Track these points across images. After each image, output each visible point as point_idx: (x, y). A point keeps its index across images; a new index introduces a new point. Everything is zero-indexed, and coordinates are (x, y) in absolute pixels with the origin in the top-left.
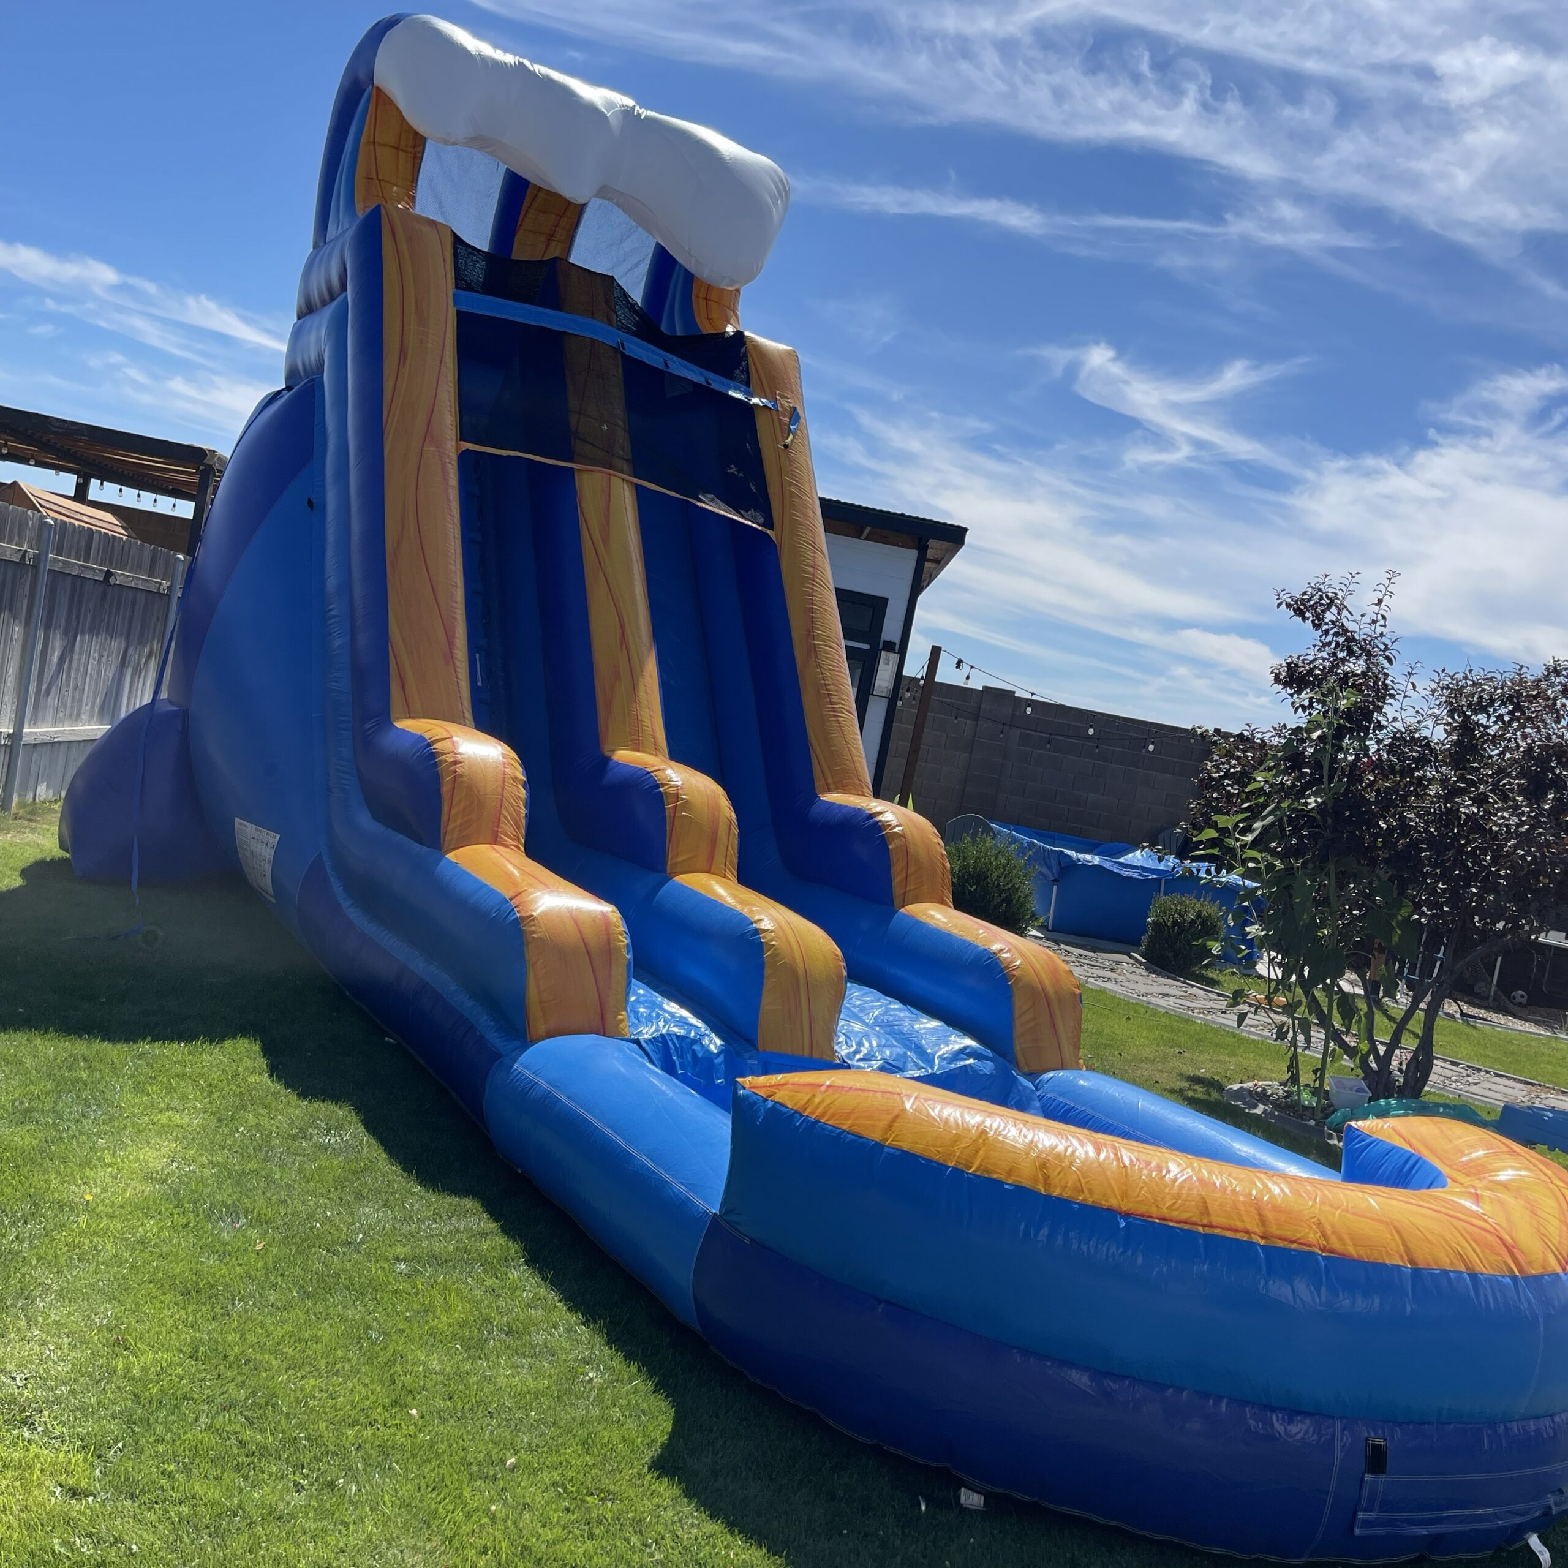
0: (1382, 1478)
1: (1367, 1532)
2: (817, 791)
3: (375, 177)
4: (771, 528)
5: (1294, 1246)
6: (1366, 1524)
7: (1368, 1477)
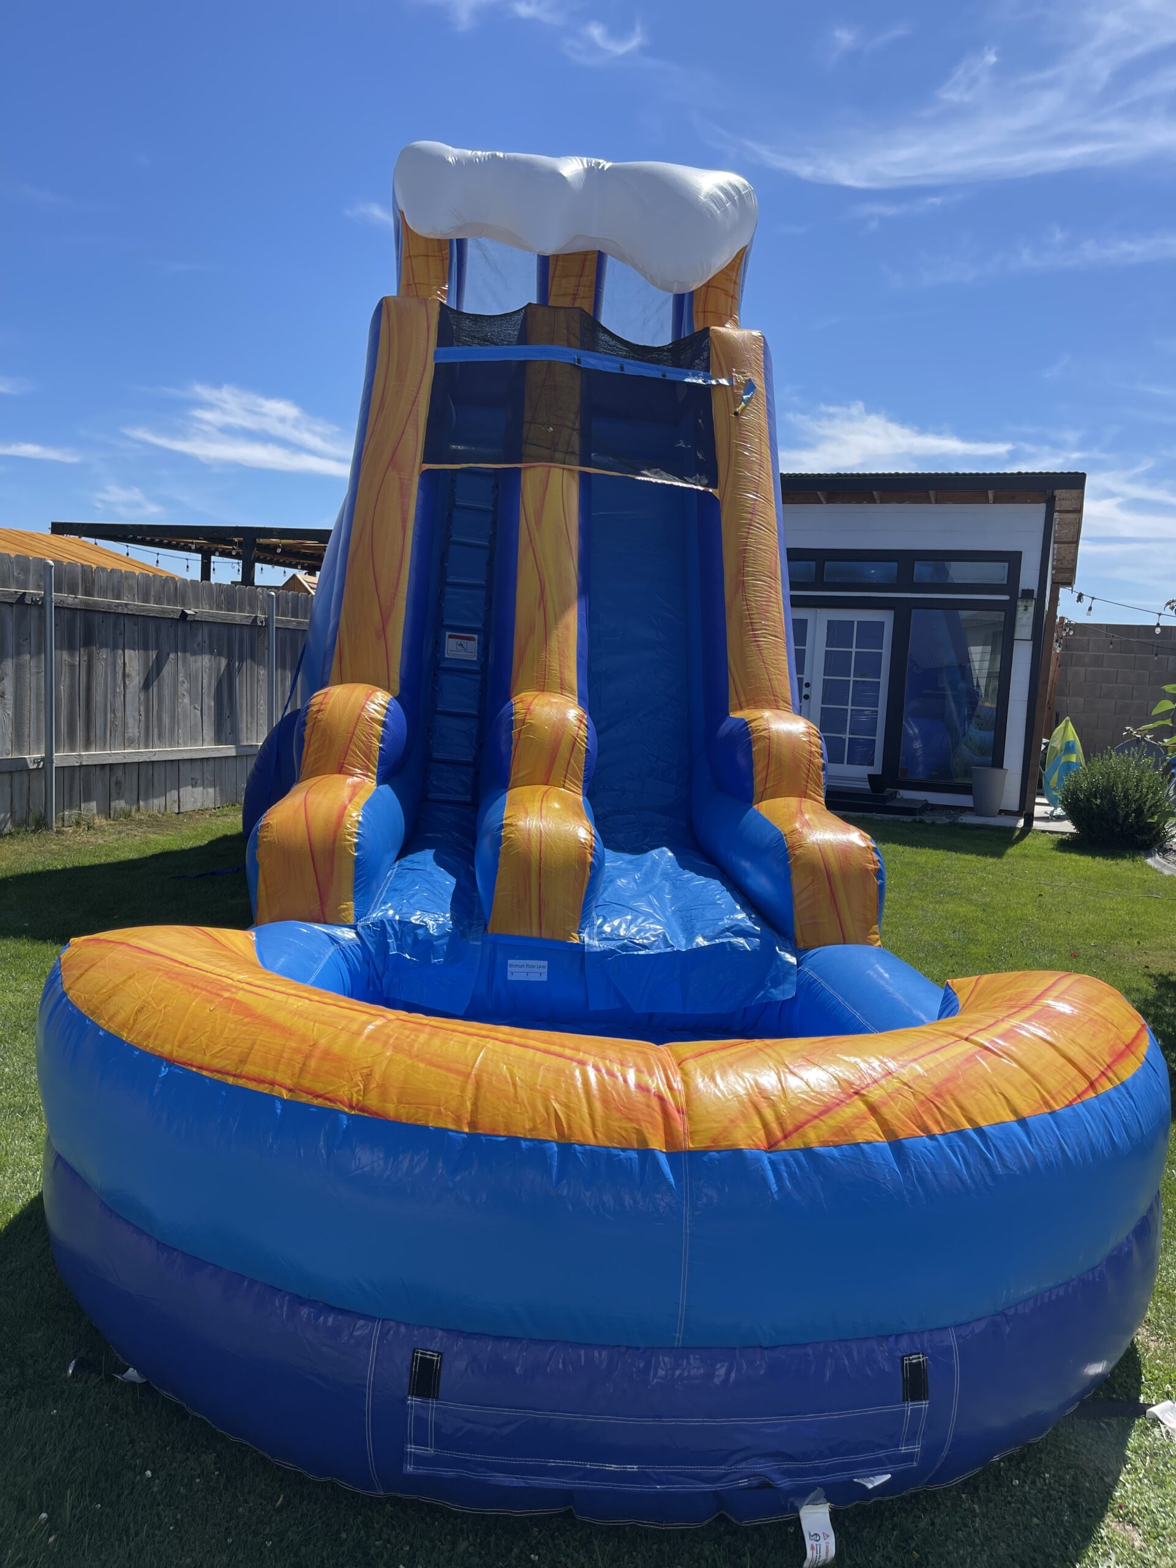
0: (432, 1403)
1: (423, 1471)
2: (729, 710)
3: (412, 282)
4: (715, 487)
5: (317, 1102)
6: (419, 1460)
7: (412, 1400)
